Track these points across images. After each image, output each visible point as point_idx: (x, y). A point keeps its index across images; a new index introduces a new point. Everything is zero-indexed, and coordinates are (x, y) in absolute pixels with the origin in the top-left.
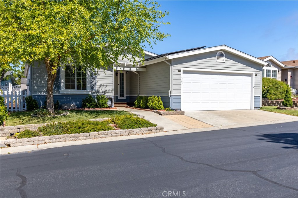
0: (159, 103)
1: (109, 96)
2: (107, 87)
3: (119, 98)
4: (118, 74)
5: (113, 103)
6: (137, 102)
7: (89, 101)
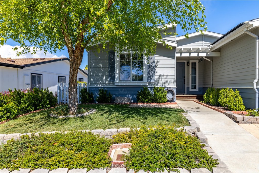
0: (236, 100)
1: (169, 88)
2: (168, 77)
3: (191, 90)
4: (189, 63)
5: (175, 95)
6: (206, 96)
7: (143, 94)
